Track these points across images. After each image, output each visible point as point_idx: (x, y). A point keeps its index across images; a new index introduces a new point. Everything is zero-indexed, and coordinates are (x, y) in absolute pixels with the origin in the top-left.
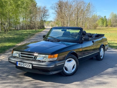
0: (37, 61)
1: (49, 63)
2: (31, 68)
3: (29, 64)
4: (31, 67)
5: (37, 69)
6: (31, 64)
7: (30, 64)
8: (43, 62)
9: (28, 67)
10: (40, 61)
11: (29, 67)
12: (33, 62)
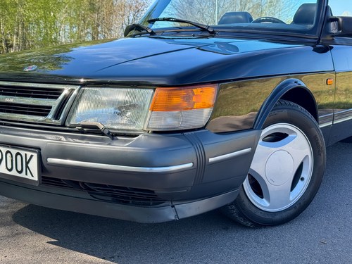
0: (72, 130)
1: (157, 141)
2: (36, 178)
3: (23, 153)
4: (33, 174)
5: (75, 185)
6: (37, 149)
7: (29, 154)
8: (114, 136)
9: (14, 173)
10: (94, 130)
11: (23, 175)
12: (49, 141)
